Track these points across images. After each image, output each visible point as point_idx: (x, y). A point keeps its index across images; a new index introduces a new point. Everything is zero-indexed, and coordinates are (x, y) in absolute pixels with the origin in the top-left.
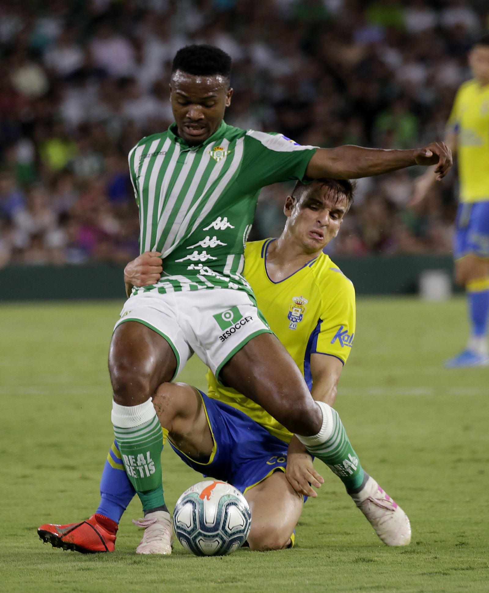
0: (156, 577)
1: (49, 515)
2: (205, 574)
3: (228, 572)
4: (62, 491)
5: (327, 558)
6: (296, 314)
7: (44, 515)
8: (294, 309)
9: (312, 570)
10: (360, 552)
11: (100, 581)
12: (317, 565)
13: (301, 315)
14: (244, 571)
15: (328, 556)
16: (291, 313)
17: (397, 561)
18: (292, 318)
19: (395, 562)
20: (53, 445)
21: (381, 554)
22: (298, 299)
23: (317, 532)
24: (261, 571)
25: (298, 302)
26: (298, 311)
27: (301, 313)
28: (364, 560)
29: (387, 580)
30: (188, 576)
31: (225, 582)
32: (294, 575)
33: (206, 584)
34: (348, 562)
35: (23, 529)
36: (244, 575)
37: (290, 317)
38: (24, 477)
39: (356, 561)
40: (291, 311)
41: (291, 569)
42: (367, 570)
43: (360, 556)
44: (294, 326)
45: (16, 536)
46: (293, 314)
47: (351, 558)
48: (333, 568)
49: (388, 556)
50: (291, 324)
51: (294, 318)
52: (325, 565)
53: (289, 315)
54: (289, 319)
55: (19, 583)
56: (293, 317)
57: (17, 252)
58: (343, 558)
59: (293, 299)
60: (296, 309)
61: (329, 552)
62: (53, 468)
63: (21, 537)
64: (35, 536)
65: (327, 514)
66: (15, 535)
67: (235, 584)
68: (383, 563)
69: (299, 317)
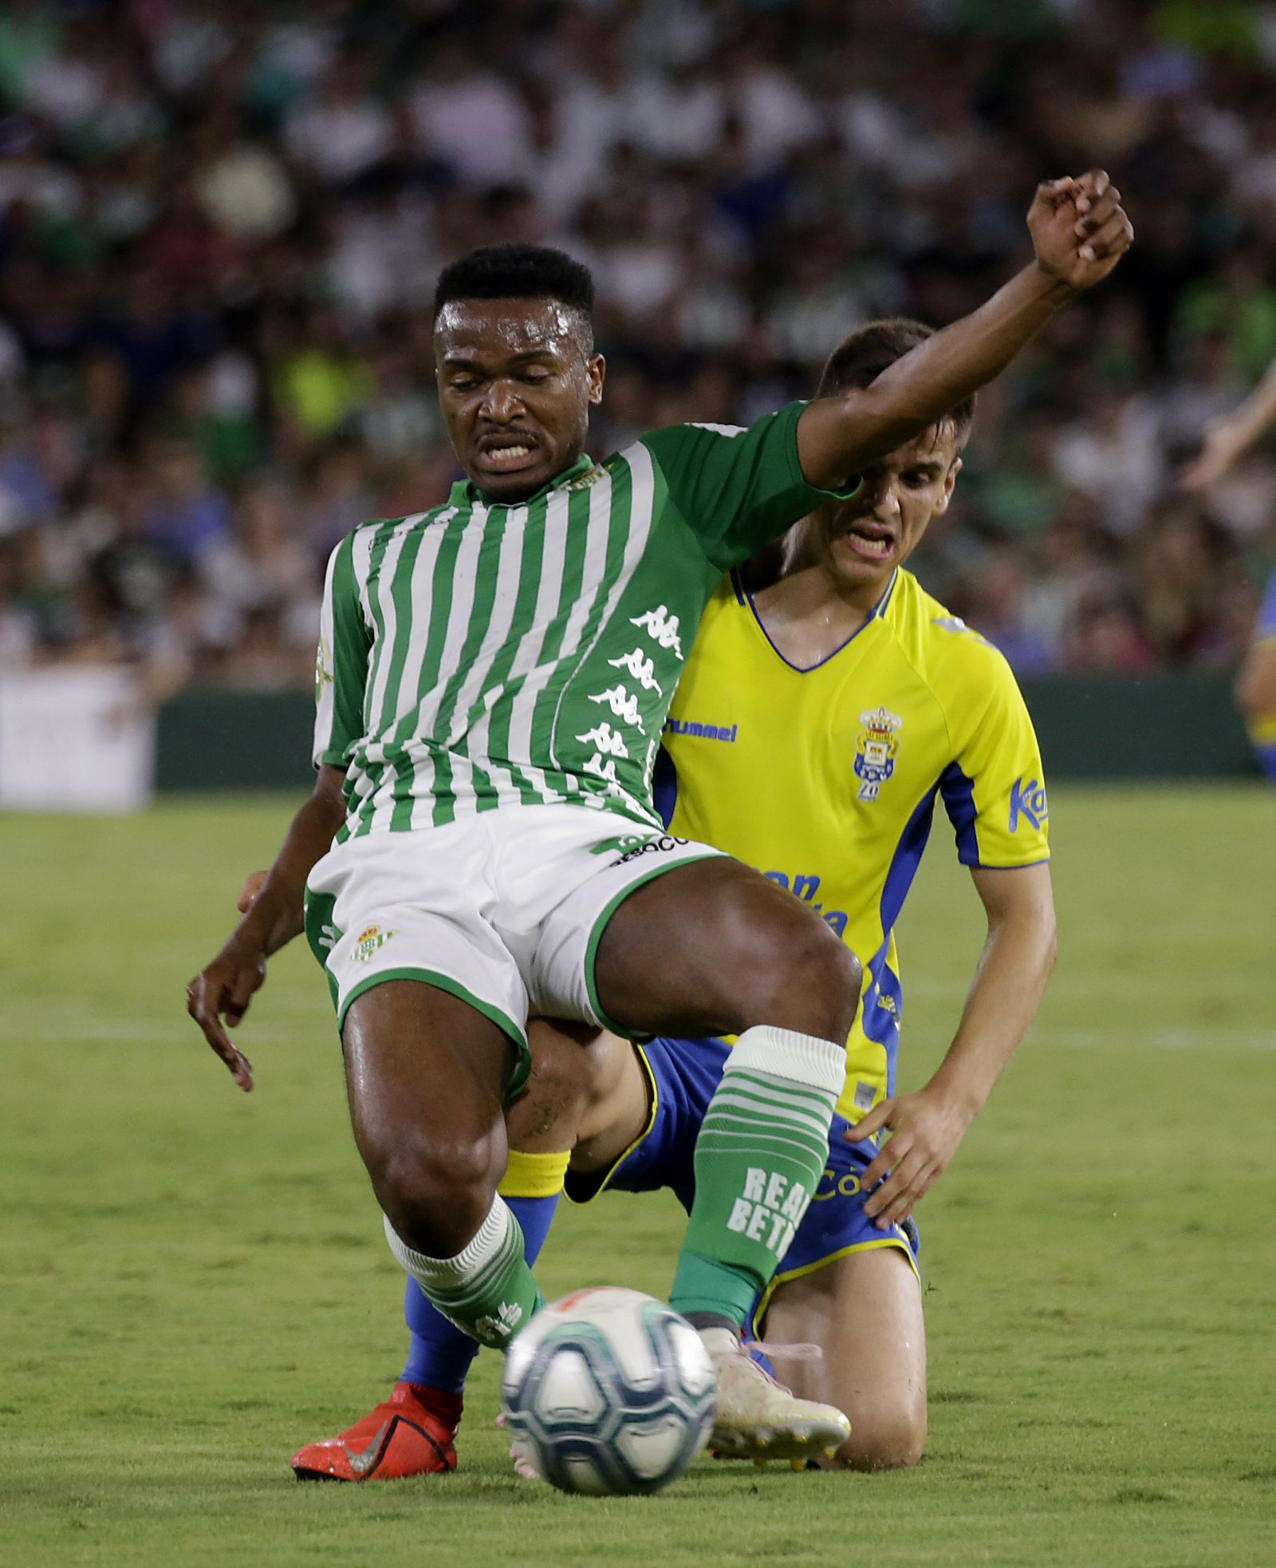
0: (579, 1540)
1: (293, 1368)
2: (711, 1532)
3: (773, 1527)
4: (328, 1305)
5: (1042, 1490)
6: (875, 758)
7: (280, 1368)
8: (869, 746)
9: (999, 1521)
10: (1128, 1476)
11: (429, 1548)
12: (1013, 1510)
13: (890, 762)
14: (817, 1525)
15: (1043, 1484)
16: (860, 758)
17: (1230, 1500)
18: (867, 773)
19: (1224, 1503)
20: (304, 1180)
21: (1187, 1480)
22: (875, 717)
23: (1015, 1421)
24: (861, 1525)
25: (877, 726)
26: (880, 751)
27: (890, 757)
28: (1139, 1496)
29: (1202, 1550)
30: (666, 1536)
31: (766, 1553)
32: (951, 1535)
33: (715, 1558)
34: (1098, 1501)
35: (223, 1407)
36: (818, 1535)
37: (861, 768)
38: (225, 1265)
39: (1120, 1499)
40: (861, 752)
41: (942, 1519)
42: (1148, 1524)
43: (1128, 1486)
44: (871, 791)
45: (202, 1426)
46: (867, 759)
47: (1105, 1491)
48: (1057, 1516)
49: (1205, 1486)
50: (863, 786)
51: (871, 771)
52: (1035, 1510)
53: (858, 764)
54: (859, 774)
55: (210, 1552)
56: (868, 769)
57: (208, 656)
58: (1084, 1491)
59: (861, 720)
60: (873, 744)
61: (1044, 1475)
62: (304, 1241)
63: (217, 1430)
64: (253, 1427)
65: (1041, 1372)
66: (199, 1423)
67: (792, 1559)
68: (1190, 1504)
69: (886, 767)
